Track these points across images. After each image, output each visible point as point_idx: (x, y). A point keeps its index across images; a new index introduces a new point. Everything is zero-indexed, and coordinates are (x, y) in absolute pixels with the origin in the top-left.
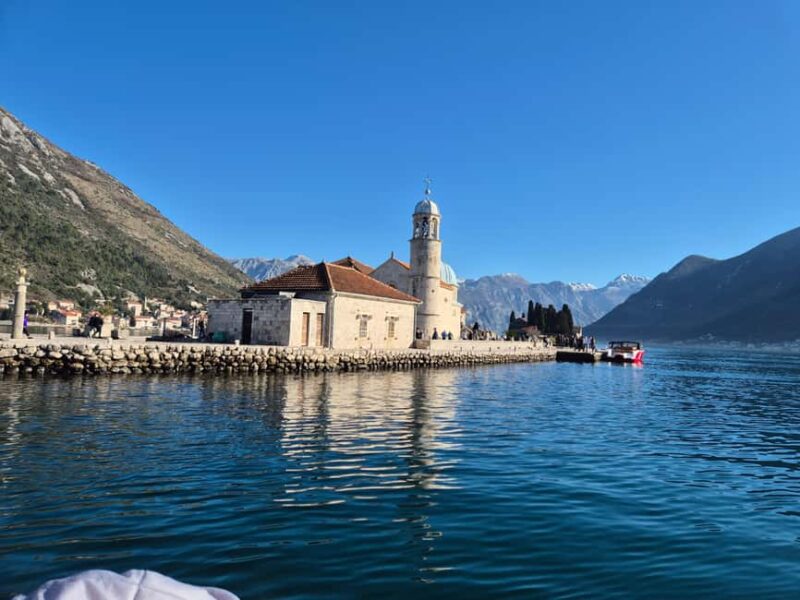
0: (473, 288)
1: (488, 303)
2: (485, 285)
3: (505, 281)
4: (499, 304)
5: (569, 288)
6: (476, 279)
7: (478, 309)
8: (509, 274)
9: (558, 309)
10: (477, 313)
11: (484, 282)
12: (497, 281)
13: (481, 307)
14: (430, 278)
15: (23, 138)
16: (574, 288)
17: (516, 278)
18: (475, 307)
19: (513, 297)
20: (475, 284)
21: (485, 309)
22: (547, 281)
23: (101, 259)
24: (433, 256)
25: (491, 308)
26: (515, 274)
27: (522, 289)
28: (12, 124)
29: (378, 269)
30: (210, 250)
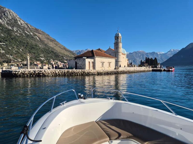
0: (131, 55)
1: (135, 58)
2: (134, 54)
3: (139, 52)
4: (138, 58)
5: (157, 53)
6: (132, 53)
7: (133, 60)
8: (141, 51)
9: (153, 59)
10: (132, 61)
11: (134, 53)
12: (137, 53)
13: (133, 59)
14: (119, 52)
15: (25, 25)
16: (158, 53)
17: (143, 52)
18: (132, 59)
19: (142, 56)
20: (132, 54)
21: (134, 60)
22: (151, 52)
23: (44, 52)
24: (120, 47)
25: (136, 59)
26: (142, 51)
27: (144, 54)
28: (22, 22)
29: (106, 51)
30: (68, 49)
